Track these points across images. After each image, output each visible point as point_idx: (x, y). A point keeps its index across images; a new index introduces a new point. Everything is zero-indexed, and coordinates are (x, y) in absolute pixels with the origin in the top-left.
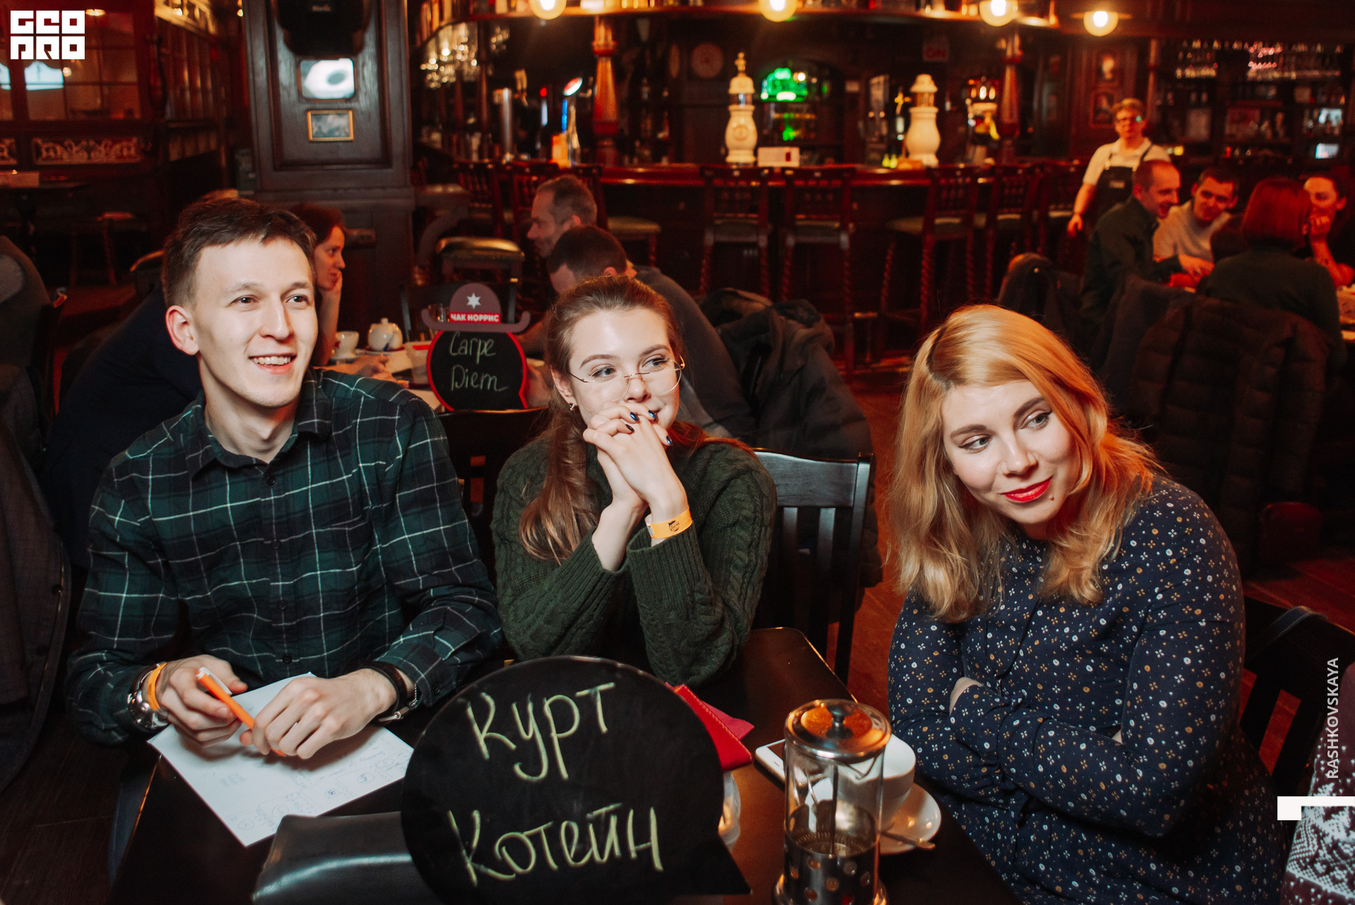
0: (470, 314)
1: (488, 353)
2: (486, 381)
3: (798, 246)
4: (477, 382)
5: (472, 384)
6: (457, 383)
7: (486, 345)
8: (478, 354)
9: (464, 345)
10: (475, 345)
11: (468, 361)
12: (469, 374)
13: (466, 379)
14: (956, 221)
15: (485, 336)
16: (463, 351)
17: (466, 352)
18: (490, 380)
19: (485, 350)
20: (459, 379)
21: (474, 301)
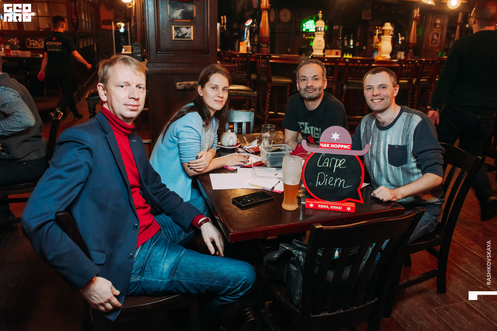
0: (332, 144)
1: (341, 167)
2: (338, 182)
3: (348, 90)
4: (333, 182)
5: (329, 183)
6: (319, 182)
7: (340, 162)
8: (335, 166)
9: (327, 161)
10: (334, 162)
11: (329, 170)
12: (328, 178)
13: (325, 181)
14: (406, 81)
15: (340, 157)
16: (326, 164)
17: (327, 165)
18: (341, 181)
19: (340, 165)
20: (321, 180)
21: (336, 136)
